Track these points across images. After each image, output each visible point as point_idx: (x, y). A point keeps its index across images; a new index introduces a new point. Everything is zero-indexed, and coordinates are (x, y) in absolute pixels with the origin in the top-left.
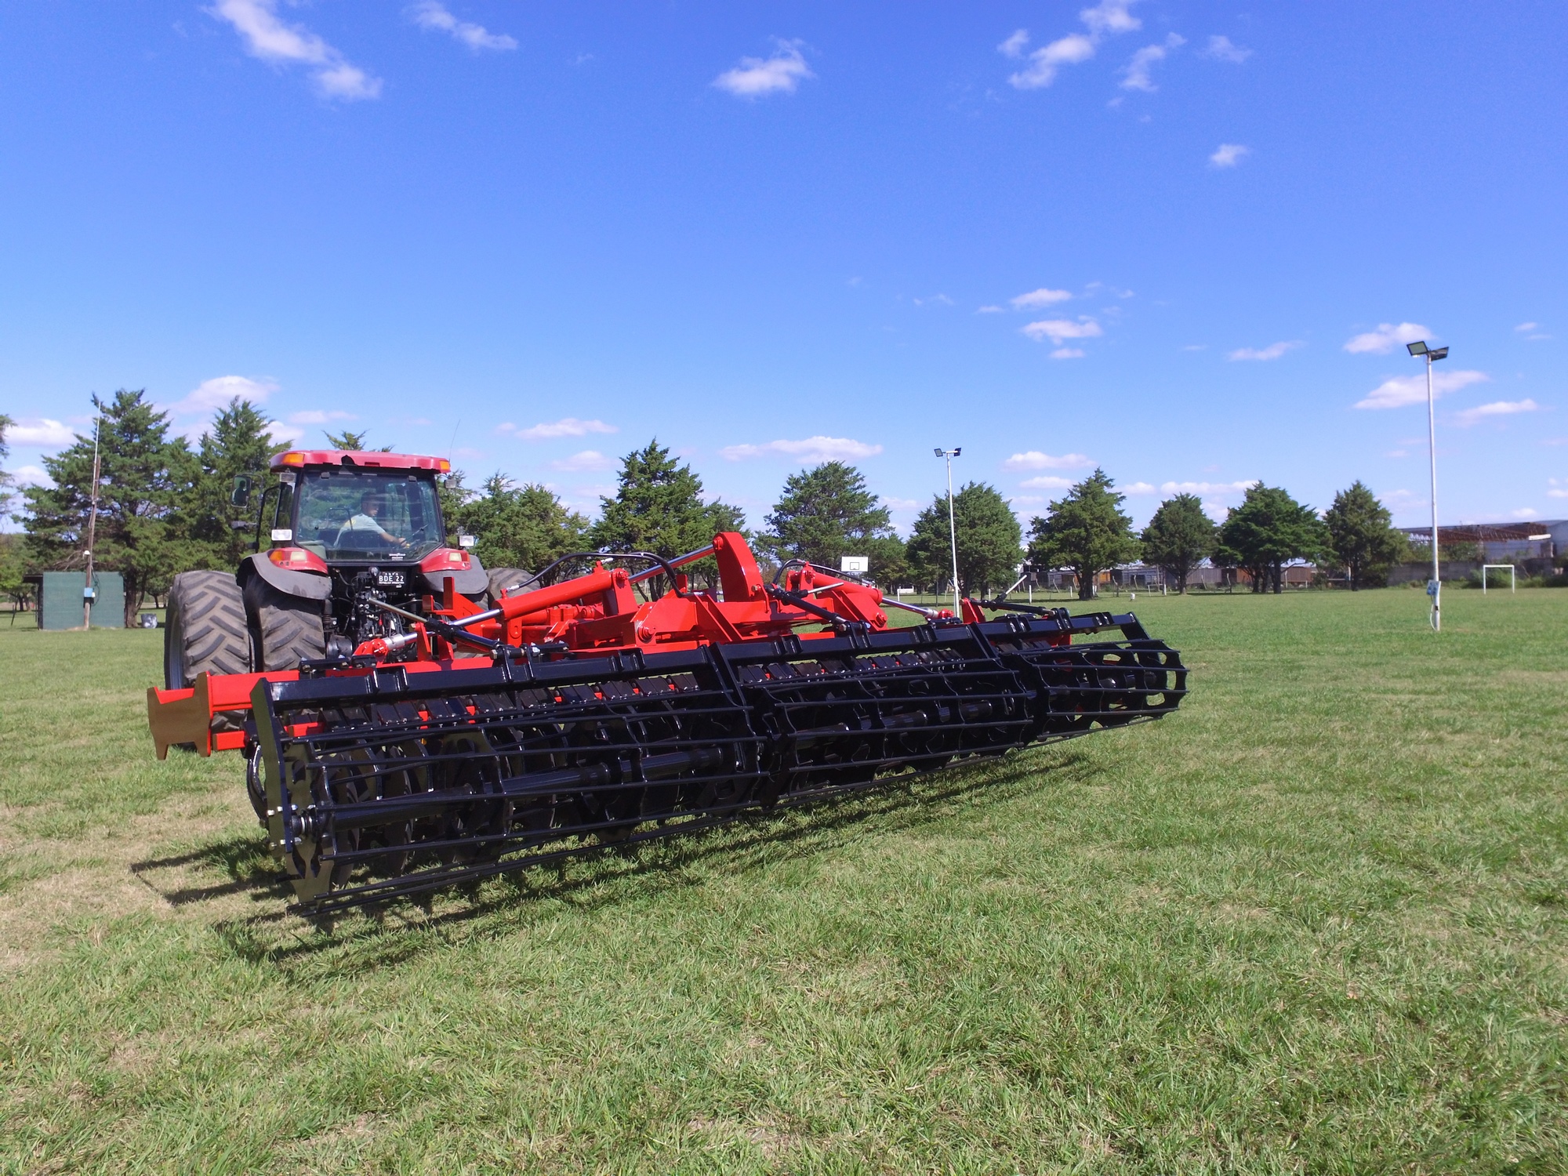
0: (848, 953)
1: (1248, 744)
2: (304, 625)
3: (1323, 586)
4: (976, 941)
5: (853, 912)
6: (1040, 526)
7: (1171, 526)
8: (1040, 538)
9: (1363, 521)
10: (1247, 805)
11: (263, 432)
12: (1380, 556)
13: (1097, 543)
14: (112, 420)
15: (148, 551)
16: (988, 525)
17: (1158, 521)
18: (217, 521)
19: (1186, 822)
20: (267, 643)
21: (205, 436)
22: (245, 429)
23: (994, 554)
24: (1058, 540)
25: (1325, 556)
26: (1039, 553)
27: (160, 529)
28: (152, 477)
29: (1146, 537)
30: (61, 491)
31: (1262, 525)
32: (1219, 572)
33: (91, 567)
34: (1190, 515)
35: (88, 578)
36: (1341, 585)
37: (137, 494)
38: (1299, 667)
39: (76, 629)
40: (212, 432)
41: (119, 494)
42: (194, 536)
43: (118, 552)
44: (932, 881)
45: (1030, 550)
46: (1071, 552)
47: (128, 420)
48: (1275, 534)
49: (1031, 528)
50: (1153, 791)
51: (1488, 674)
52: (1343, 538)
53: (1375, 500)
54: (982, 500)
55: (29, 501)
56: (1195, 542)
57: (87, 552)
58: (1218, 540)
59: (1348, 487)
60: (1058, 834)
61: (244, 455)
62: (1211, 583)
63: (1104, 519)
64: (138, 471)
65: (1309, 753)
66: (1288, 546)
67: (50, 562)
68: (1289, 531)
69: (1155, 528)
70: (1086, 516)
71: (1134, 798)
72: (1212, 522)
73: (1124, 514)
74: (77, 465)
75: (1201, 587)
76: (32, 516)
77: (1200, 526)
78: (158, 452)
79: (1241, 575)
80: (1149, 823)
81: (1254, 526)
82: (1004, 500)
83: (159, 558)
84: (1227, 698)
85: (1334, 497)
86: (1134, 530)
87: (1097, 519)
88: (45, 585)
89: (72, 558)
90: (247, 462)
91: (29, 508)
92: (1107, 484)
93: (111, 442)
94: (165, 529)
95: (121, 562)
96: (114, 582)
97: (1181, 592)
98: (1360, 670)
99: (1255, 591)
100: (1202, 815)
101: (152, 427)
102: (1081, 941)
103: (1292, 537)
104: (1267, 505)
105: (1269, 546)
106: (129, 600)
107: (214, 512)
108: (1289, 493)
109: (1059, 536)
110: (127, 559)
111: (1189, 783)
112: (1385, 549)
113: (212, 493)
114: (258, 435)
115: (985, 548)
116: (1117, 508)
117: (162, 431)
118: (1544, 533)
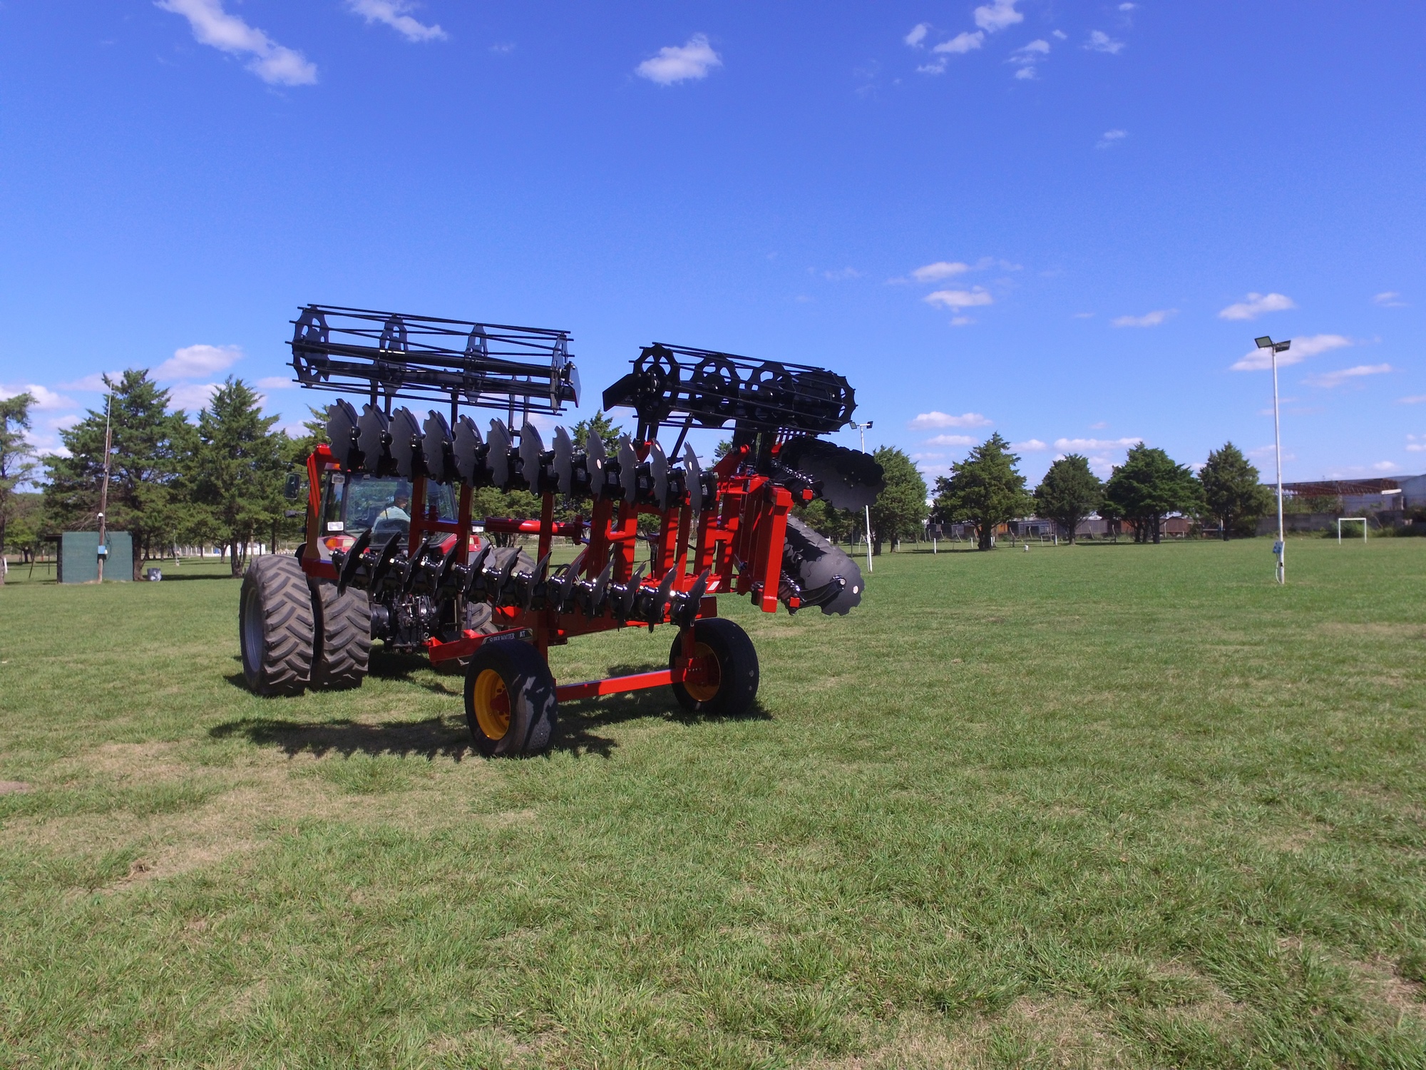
0: (802, 837)
1: (1098, 689)
2: (355, 598)
3: (1198, 536)
4: (887, 830)
5: (803, 813)
6: (944, 484)
7: (1061, 484)
8: (944, 495)
9: (1233, 478)
10: (1086, 737)
11: (254, 407)
12: (1249, 510)
13: (995, 499)
14: (119, 396)
15: (155, 514)
16: (897, 484)
17: (1050, 479)
18: (215, 485)
19: (1040, 750)
20: (327, 613)
21: (203, 411)
22: (238, 404)
23: (903, 510)
24: (960, 497)
25: (1200, 510)
26: (943, 508)
27: (164, 493)
28: (155, 446)
29: (1039, 493)
30: (76, 460)
31: (1143, 482)
32: (1105, 523)
33: (104, 527)
34: (1078, 473)
35: (101, 537)
36: (1214, 535)
37: (143, 462)
38: (1155, 621)
39: (91, 582)
40: (209, 408)
41: (127, 462)
42: (195, 500)
43: (127, 514)
44: (856, 792)
45: (935, 506)
46: (972, 508)
47: (135, 396)
48: (1155, 490)
49: (936, 486)
50: (1019, 727)
51: (1309, 626)
52: (1216, 494)
53: (1244, 459)
54: (892, 462)
55: (48, 469)
56: (1083, 498)
57: (101, 515)
58: (1103, 496)
59: (1221, 447)
60: (945, 759)
61: (238, 428)
62: (1098, 533)
63: (1001, 478)
64: (145, 441)
65: (1143, 696)
66: (1166, 501)
67: (67, 523)
68: (1167, 487)
69: (1047, 485)
70: (985, 476)
71: (1004, 732)
72: (1098, 479)
73: (1019, 474)
74: (90, 437)
75: (1089, 537)
76: (50, 482)
77: (1087, 483)
78: (160, 424)
79: (1125, 526)
80: (1011, 751)
81: (1135, 484)
82: (911, 461)
83: (164, 520)
84: (1089, 650)
85: (1207, 456)
86: (1027, 488)
87: (995, 479)
88: (64, 543)
89: (86, 520)
90: (240, 434)
91: (48, 474)
92: (1004, 446)
93: (120, 415)
94: (169, 493)
95: (130, 523)
96: (123, 541)
97: (1070, 543)
98: (1205, 622)
99: (1137, 541)
100: (1051, 744)
101: (154, 402)
102: (955, 829)
103: (1170, 493)
104: (1147, 465)
105: (1148, 501)
106: (136, 555)
107: (213, 478)
108: (1166, 453)
109: (961, 493)
110: (135, 520)
111: (1046, 721)
112: (1253, 503)
113: (210, 462)
114: (250, 409)
115: (895, 505)
116: (1012, 468)
117: (164, 405)
118: (1396, 488)
